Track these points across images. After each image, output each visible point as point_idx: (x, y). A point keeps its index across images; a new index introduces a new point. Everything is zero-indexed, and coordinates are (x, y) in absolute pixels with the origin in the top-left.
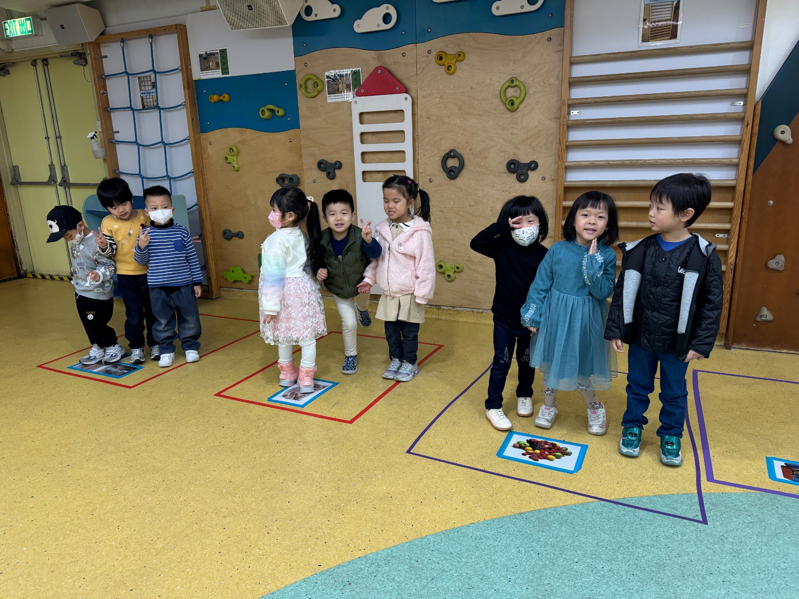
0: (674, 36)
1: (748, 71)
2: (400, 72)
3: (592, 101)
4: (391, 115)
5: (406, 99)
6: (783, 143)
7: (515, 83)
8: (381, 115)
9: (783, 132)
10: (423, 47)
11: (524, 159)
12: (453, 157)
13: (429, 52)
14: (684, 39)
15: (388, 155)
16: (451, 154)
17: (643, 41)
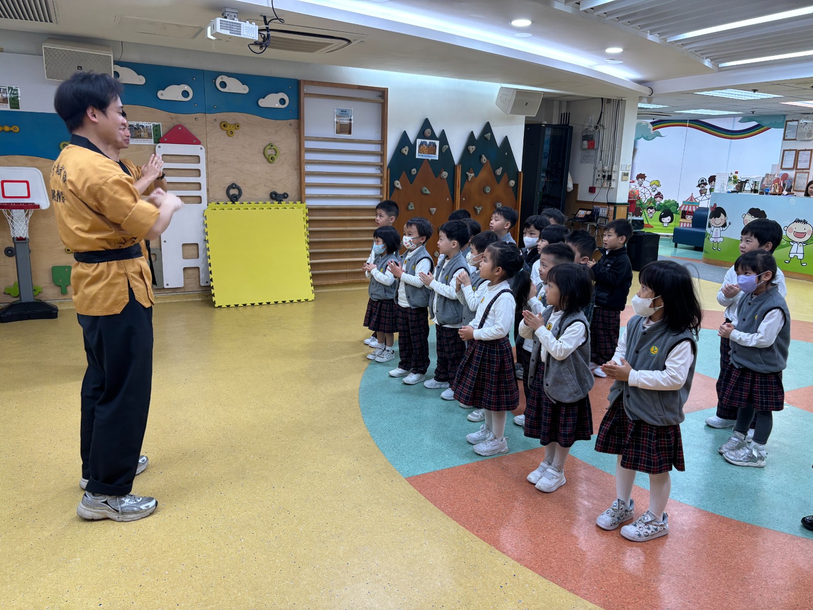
0: (350, 133)
1: (382, 155)
2: (195, 131)
3: (317, 162)
4: (186, 158)
5: (201, 149)
6: (398, 189)
7: (274, 147)
8: (177, 157)
9: (398, 184)
10: (210, 117)
11: (280, 191)
12: (234, 188)
13: (215, 120)
14: (355, 135)
15: (185, 185)
16: (233, 186)
17: (337, 133)
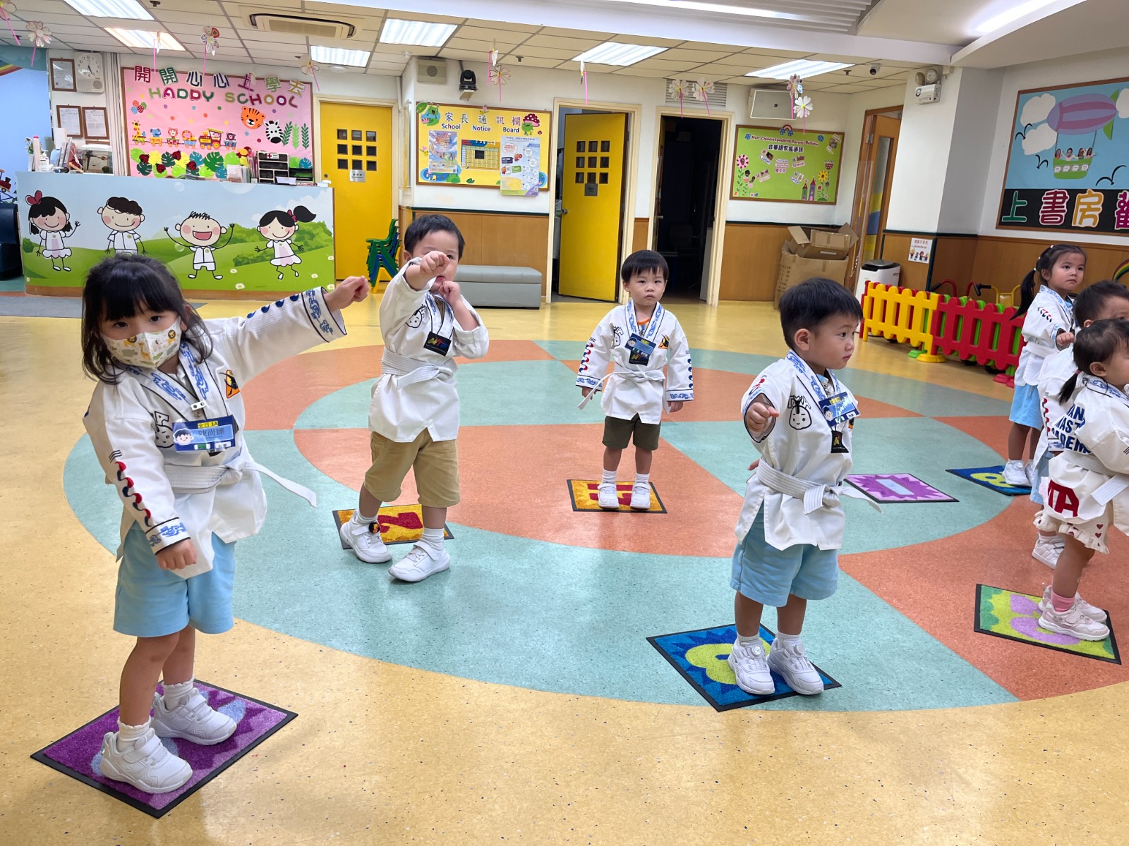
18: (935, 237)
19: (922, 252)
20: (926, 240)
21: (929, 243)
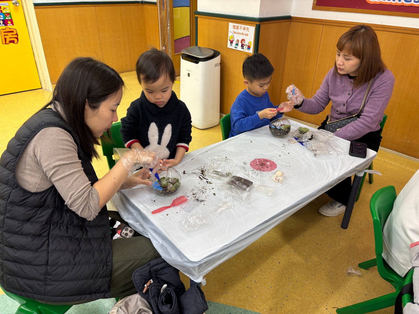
18: (258, 23)
19: (243, 40)
20: (246, 26)
21: (252, 30)
